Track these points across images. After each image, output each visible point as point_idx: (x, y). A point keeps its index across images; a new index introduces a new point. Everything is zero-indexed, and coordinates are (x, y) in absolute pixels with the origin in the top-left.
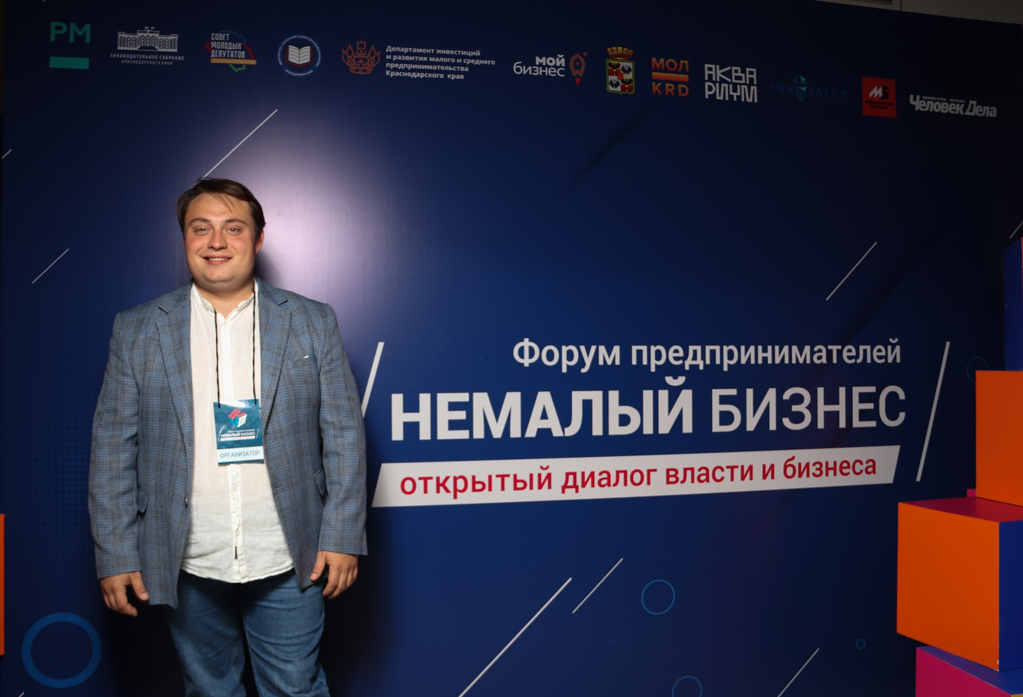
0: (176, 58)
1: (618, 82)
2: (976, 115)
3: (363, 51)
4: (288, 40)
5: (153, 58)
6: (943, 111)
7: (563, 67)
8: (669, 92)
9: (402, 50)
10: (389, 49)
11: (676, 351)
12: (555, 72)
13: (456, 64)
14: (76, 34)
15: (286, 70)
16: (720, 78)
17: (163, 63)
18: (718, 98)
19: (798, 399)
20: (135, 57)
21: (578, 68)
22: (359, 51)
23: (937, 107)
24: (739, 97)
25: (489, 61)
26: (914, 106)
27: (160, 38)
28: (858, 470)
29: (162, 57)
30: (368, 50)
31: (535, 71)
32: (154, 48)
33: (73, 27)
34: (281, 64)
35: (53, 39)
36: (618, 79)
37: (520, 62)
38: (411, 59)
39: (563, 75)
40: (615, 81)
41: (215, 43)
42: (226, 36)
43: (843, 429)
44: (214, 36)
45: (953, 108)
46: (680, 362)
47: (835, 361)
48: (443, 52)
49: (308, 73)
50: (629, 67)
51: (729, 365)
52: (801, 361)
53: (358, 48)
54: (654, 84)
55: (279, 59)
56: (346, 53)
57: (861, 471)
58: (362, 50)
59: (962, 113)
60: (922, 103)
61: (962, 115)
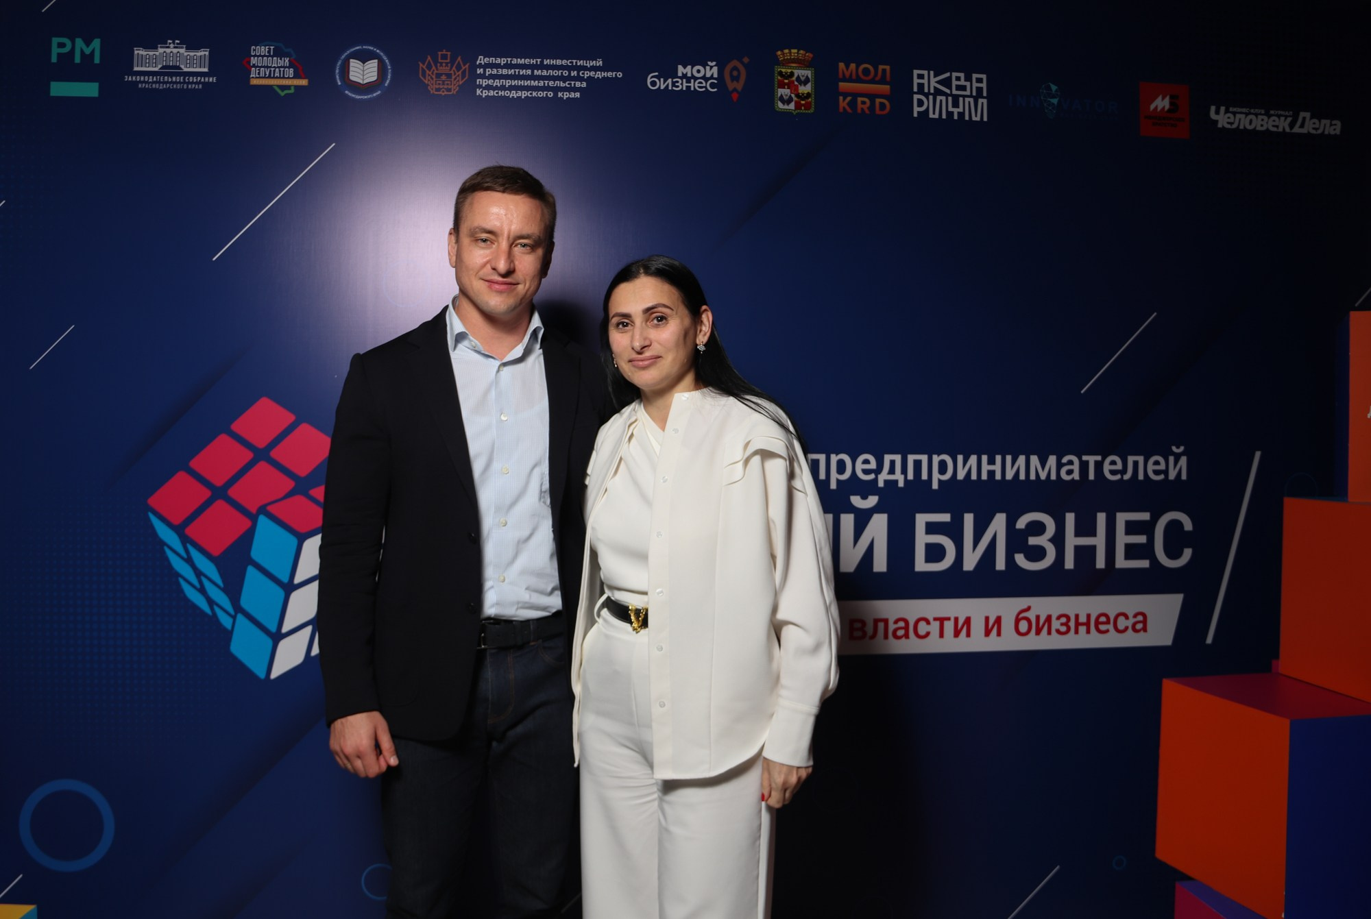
0: (207, 79)
1: (790, 97)
2: (1309, 133)
3: (447, 64)
4: (348, 52)
5: (178, 81)
6: (1259, 128)
7: (715, 79)
8: (862, 109)
9: (498, 61)
10: (481, 60)
11: (866, 462)
12: (704, 85)
13: (570, 78)
14: (82, 52)
15: (347, 92)
16: (935, 88)
17: (190, 86)
18: (931, 116)
19: (1037, 528)
20: (155, 79)
21: (735, 79)
22: (441, 63)
23: (1251, 122)
24: (961, 115)
25: (614, 73)
26: (1216, 122)
27: (186, 54)
28: (1121, 626)
29: (188, 79)
30: (452, 62)
31: (677, 84)
32: (179, 68)
33: (79, 43)
34: (339, 83)
35: (54, 59)
36: (791, 93)
37: (657, 74)
38: (510, 73)
39: (716, 90)
40: (786, 95)
41: (256, 58)
42: (270, 49)
43: (1101, 570)
45: (1274, 124)
46: (872, 476)
47: (1091, 476)
48: (553, 62)
49: (375, 95)
50: (807, 76)
51: (940, 482)
52: (1043, 476)
53: (440, 61)
54: (841, 98)
55: (337, 77)
56: (424, 67)
57: (1126, 628)
58: (445, 63)
59: (1288, 130)
60: (1229, 118)
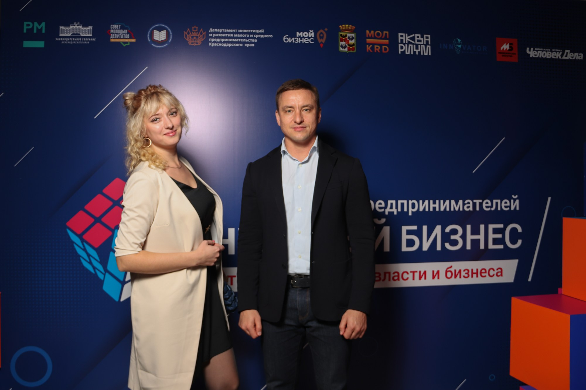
0: (91, 39)
1: (346, 45)
2: (569, 59)
4: (153, 27)
5: (79, 40)
6: (548, 57)
7: (313, 38)
8: (377, 51)
9: (219, 30)
11: (380, 204)
12: (308, 40)
13: (250, 38)
14: (37, 28)
15: (153, 45)
16: (408, 41)
17: (84, 42)
18: (407, 53)
19: (454, 232)
20: (69, 39)
21: (322, 38)
22: (194, 32)
23: (544, 54)
24: (419, 52)
25: (269, 35)
27: (82, 28)
28: (491, 274)
29: (83, 39)
30: (199, 31)
31: (296, 40)
32: (79, 34)
33: (36, 24)
34: (149, 41)
35: (25, 31)
36: (346, 44)
37: (287, 36)
38: (224, 36)
39: (313, 43)
40: (344, 45)
41: (113, 30)
42: (119, 26)
43: (482, 250)
44: (112, 27)
45: (554, 55)
46: (383, 210)
47: (478, 209)
48: (242, 31)
49: (165, 46)
50: (353, 36)
51: (412, 212)
52: (457, 209)
53: (193, 30)
54: (367, 46)
55: (149, 38)
56: (186, 33)
57: (494, 275)
58: (196, 31)
59: (560, 58)
60: (535, 53)
61: (560, 59)
